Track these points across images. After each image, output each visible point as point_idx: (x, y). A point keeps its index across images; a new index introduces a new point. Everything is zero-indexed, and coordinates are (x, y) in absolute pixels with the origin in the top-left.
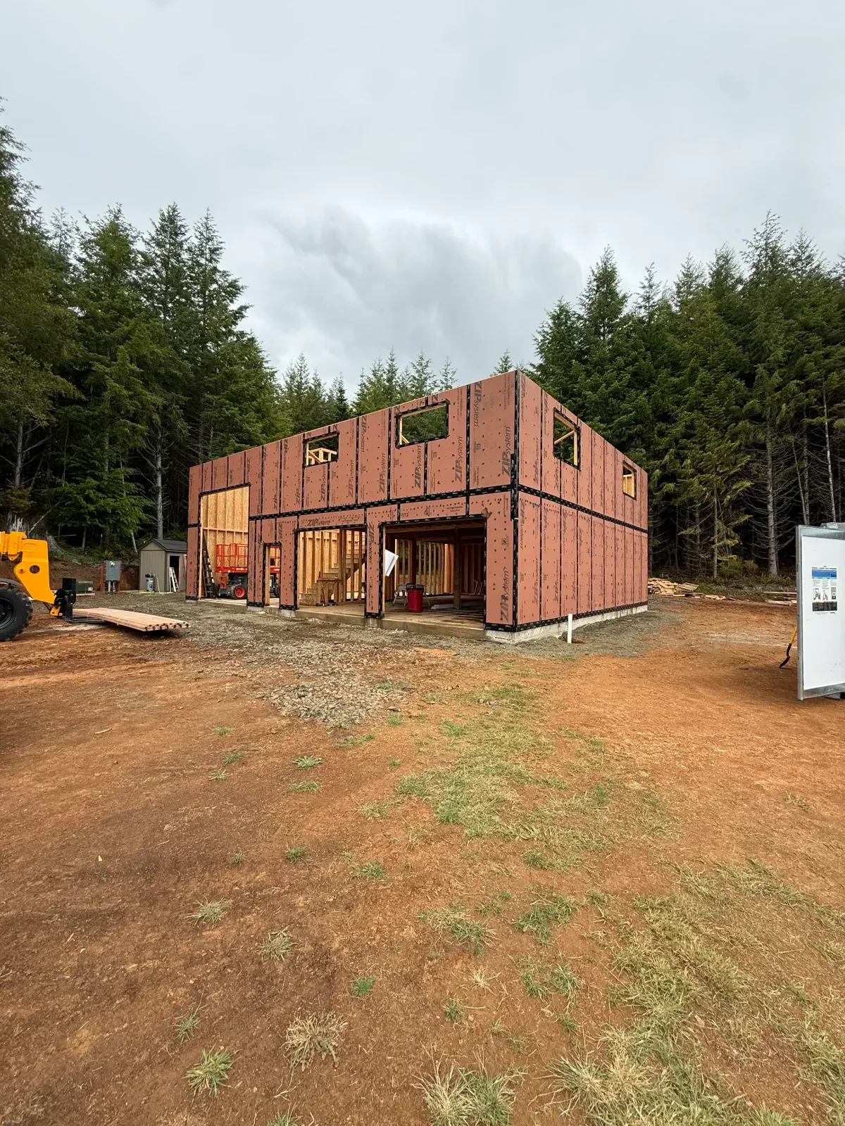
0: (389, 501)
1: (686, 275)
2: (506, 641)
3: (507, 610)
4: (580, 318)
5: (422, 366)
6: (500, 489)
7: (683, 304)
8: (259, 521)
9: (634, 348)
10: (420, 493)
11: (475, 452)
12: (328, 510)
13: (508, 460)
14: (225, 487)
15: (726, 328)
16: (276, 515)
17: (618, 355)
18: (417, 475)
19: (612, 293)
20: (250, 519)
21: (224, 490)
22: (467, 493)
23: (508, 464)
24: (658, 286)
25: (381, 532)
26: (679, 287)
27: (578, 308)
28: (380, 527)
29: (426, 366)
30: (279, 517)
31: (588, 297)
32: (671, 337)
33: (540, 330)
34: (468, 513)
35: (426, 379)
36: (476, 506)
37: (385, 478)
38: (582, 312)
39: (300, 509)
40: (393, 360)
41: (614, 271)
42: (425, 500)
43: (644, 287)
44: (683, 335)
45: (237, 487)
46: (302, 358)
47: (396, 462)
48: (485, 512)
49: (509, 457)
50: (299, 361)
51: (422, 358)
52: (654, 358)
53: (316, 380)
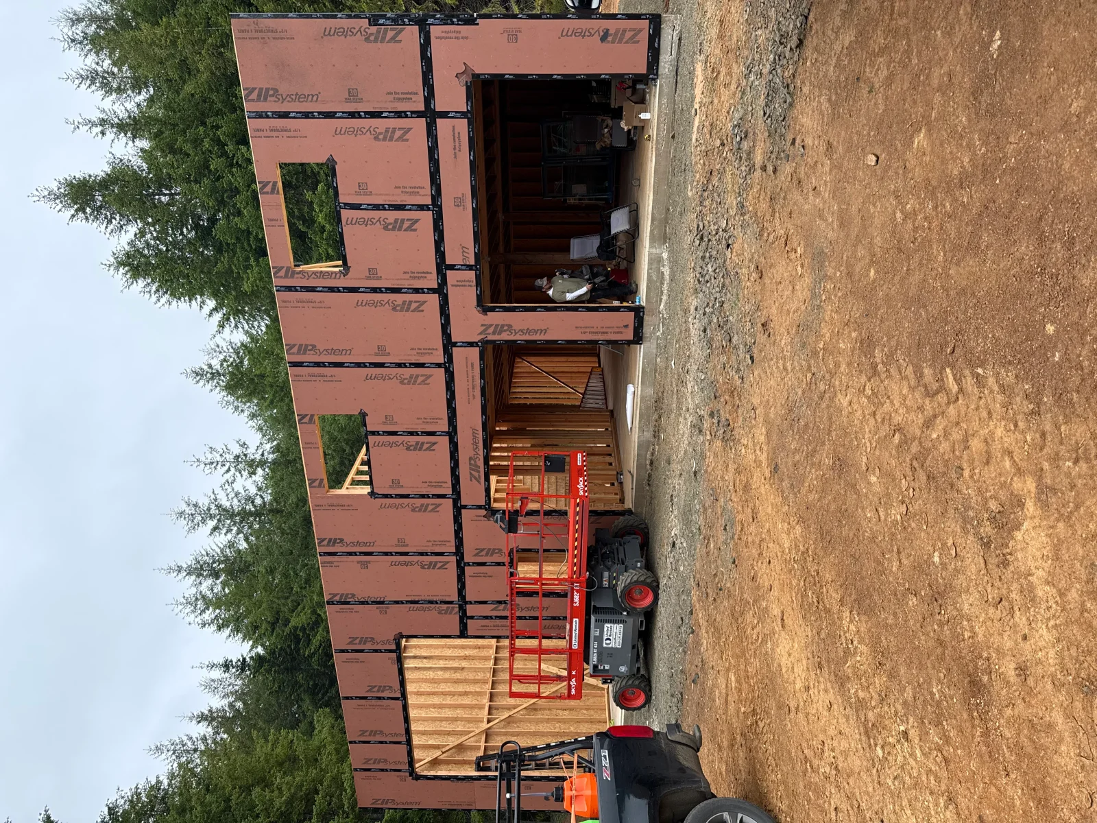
0: (441, 290)
1: (93, 82)
2: (676, 33)
3: (624, 31)
4: (142, 233)
5: (196, 515)
6: (425, 46)
7: (138, 85)
8: (471, 610)
9: (197, 142)
10: (427, 217)
11: (361, 100)
12: (452, 434)
13: (378, 32)
14: (399, 703)
15: (182, 9)
16: (458, 564)
17: (208, 167)
18: (397, 226)
19: (105, 184)
20: (463, 635)
21: (405, 708)
22: (431, 115)
23: (386, 32)
24: (103, 111)
25: (492, 309)
26: (110, 91)
27: (126, 236)
28: (485, 310)
29: (196, 505)
30: (462, 557)
31: (110, 222)
32: (189, 88)
33: (154, 298)
34: (463, 115)
36: (451, 96)
37: (399, 298)
38: (132, 230)
39: (448, 503)
40: (180, 569)
41: (70, 185)
42: (440, 207)
43: (103, 133)
44: (186, 68)
45: (401, 671)
46: (158, 749)
47: (372, 273)
48: (464, 78)
49: (374, 29)
50: (163, 756)
51: (182, 513)
52: (218, 113)
53: (202, 718)
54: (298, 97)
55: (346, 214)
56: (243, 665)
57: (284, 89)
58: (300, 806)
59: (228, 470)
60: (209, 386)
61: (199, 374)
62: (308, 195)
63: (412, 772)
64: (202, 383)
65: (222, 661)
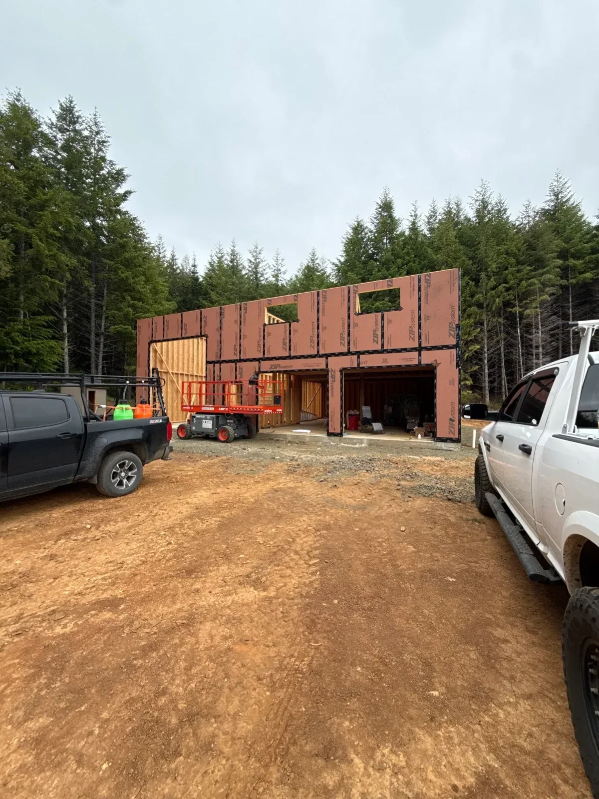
0: (349, 353)
1: (432, 212)
2: (452, 449)
3: (454, 428)
4: (371, 232)
5: (256, 253)
6: (448, 347)
7: (431, 230)
8: (217, 365)
9: (408, 254)
10: (379, 348)
11: (425, 321)
12: (290, 357)
13: (453, 328)
14: (180, 337)
15: (462, 248)
16: (236, 360)
17: (398, 258)
18: (375, 335)
19: (390, 216)
20: (208, 362)
21: (178, 339)
22: (420, 349)
23: (453, 331)
24: (420, 216)
25: (341, 374)
26: (429, 219)
27: (370, 225)
28: (341, 371)
29: (260, 253)
30: (239, 362)
31: (375, 218)
32: (430, 251)
33: (345, 236)
34: (420, 363)
35: (259, 262)
36: (427, 358)
37: (346, 335)
38: (373, 228)
39: (261, 356)
40: (234, 247)
41: (390, 202)
42: (383, 353)
43: (411, 216)
44: (438, 250)
45: (193, 337)
46: (160, 238)
47: (356, 325)
48: (435, 363)
49: (454, 326)
50: (157, 240)
51: (257, 247)
52: (420, 263)
53: (173, 256)
54: (427, 295)
55: (380, 314)
56: (194, 273)
57: (430, 290)
58: (137, 296)
59: (274, 266)
60: (309, 259)
61: (314, 255)
62: (387, 299)
63: (151, 342)
64: (310, 256)
65: (196, 264)
